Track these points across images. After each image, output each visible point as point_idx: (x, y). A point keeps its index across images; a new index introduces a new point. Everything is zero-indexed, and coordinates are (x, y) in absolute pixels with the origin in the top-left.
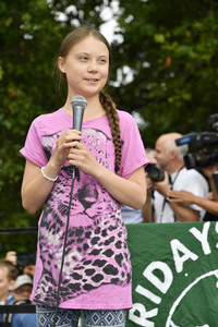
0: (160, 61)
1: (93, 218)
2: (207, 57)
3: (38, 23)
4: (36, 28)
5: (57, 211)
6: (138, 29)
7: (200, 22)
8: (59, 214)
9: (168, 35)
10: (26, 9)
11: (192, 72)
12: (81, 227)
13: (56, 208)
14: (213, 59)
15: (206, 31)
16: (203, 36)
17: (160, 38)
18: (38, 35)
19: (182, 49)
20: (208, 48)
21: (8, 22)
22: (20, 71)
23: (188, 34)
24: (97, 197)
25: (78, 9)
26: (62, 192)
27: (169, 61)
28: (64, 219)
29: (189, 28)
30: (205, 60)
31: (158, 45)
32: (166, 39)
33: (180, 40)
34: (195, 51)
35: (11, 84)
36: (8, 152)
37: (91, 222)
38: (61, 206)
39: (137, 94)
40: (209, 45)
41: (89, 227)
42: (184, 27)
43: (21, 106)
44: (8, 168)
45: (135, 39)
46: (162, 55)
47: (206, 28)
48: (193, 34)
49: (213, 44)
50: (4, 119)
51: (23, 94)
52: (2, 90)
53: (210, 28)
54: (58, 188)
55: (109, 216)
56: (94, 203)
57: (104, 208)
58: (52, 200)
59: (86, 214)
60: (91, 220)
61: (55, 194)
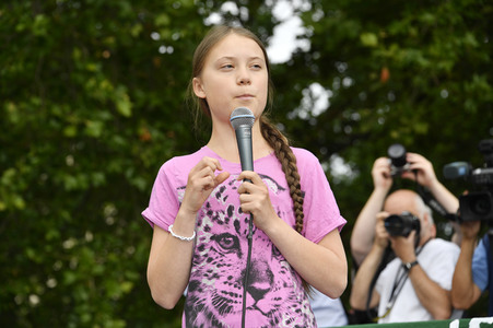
0: (373, 76)
1: (268, 315)
2: (447, 65)
3: (182, 27)
4: (175, 36)
5: (211, 308)
6: (333, 29)
7: (431, 12)
8: (216, 313)
9: (383, 34)
10: (161, 9)
11: (426, 90)
13: (209, 302)
14: (455, 68)
15: (440, 26)
16: (436, 33)
17: (370, 39)
18: (182, 46)
19: (404, 55)
20: (447, 51)
21: (136, 30)
22: (155, 102)
23: (413, 31)
24: (272, 282)
25: (239, 6)
26: (216, 276)
27: (385, 73)
29: (414, 23)
30: (443, 70)
31: (366, 51)
32: (380, 40)
33: (401, 40)
34: (426, 56)
35: (143, 122)
37: (266, 321)
38: (217, 299)
39: (337, 128)
40: (449, 46)
42: (406, 21)
45: (330, 45)
46: (374, 66)
47: (442, 21)
48: (420, 30)
49: (454, 45)
50: (134, 176)
51: (162, 136)
52: (129, 132)
53: (448, 21)
54: (210, 271)
55: (294, 309)
56: (269, 290)
57: (284, 298)
58: (200, 290)
59: (257, 308)
60: (266, 318)
61: (204, 281)
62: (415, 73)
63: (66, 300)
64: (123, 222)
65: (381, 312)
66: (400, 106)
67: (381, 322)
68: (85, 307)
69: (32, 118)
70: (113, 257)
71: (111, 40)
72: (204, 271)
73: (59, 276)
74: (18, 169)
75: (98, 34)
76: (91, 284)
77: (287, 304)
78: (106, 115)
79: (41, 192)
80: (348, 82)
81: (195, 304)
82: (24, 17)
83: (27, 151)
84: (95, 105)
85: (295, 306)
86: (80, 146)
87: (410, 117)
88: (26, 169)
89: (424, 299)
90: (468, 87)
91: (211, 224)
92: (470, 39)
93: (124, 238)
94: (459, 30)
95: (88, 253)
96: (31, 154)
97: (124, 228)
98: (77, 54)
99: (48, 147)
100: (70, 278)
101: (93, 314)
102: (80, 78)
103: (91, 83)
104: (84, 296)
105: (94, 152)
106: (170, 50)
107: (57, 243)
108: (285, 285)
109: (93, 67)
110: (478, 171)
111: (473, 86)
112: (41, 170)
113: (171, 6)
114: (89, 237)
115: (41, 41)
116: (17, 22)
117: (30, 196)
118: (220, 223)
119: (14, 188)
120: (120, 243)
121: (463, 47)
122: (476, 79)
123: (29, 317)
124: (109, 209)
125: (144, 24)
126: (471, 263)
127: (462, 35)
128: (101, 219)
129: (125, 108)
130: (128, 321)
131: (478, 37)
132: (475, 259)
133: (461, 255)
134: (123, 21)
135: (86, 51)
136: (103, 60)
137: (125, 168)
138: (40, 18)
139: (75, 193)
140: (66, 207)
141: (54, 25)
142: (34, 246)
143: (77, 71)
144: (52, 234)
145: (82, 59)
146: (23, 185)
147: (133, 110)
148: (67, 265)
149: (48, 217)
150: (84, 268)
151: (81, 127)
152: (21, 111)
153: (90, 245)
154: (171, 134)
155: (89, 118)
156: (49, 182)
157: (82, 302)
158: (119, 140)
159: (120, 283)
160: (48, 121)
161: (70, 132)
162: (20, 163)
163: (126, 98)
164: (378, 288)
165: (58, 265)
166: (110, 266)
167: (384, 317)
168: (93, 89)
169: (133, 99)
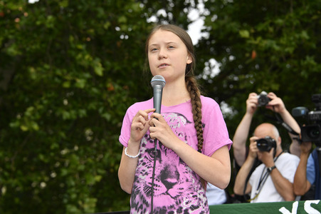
0: (247, 55)
1: (175, 198)
2: (290, 50)
3: (134, 24)
4: (130, 30)
5: (143, 192)
6: (224, 26)
7: (283, 18)
8: (145, 195)
9: (252, 31)
10: (122, 13)
11: (278, 64)
12: (164, 207)
13: (142, 189)
14: (295, 52)
15: (287, 26)
16: (284, 30)
17: (245, 34)
18: (133, 35)
19: (266, 43)
20: (290, 41)
21: (107, 25)
22: (117, 68)
23: (271, 29)
24: (178, 178)
25: (167, 12)
26: (147, 174)
27: (254, 54)
28: (149, 200)
29: (272, 24)
30: (288, 53)
31: (243, 40)
32: (251, 34)
33: (264, 34)
34: (278, 44)
35: (110, 80)
36: (108, 141)
37: (173, 202)
38: (146, 187)
39: (225, 86)
40: (292, 38)
41: (172, 207)
42: (267, 23)
43: (119, 99)
44: (109, 158)
45: (222, 35)
46: (248, 49)
47: (288, 24)
48: (275, 29)
49: (295, 38)
50: (104, 112)
51: (121, 88)
52: (101, 85)
53: (291, 24)
54: (144, 171)
55: (191, 195)
56: (176, 183)
57: (185, 188)
58: (138, 182)
59: (168, 194)
60: (173, 200)
61: (140, 176)
62: (272, 54)
63: (62, 185)
64: (96, 140)
65: (252, 196)
66: (263, 74)
67: (252, 202)
68: (73, 190)
69: (44, 76)
70: (90, 160)
71: (92, 31)
72: (140, 170)
73: (58, 171)
74: (35, 107)
75: (84, 27)
76: (77, 176)
77: (187, 192)
78: (88, 75)
79: (48, 120)
80: (232, 58)
81: (135, 190)
82: (41, 17)
83: (41, 96)
84: (82, 69)
85: (192, 193)
86: (72, 93)
87: (268, 80)
88: (40, 107)
89: (279, 189)
90: (303, 63)
91: (146, 143)
92: (304, 34)
93: (97, 149)
94: (298, 29)
95: (76, 158)
96: (43, 98)
97: (97, 143)
98: (71, 39)
99: (53, 94)
100: (65, 172)
101: (78, 194)
102: (73, 53)
103: (80, 56)
104: (73, 183)
105: (80, 97)
106: (127, 37)
107: (57, 151)
108: (187, 180)
109: (80, 47)
110: (312, 113)
111: (306, 63)
112: (49, 107)
113: (127, 11)
114: (76, 148)
115: (50, 31)
116: (37, 20)
117: (42, 123)
118: (151, 142)
119: (32, 118)
120: (95, 152)
121: (300, 39)
122: (308, 58)
123: (40, 195)
124: (88, 132)
125: (111, 22)
126: (306, 167)
127: (299, 32)
128: (84, 137)
129: (99, 71)
130: (99, 199)
131: (309, 33)
132: (308, 165)
133: (300, 163)
134: (99, 20)
135: (77, 37)
136: (87, 43)
137: (98, 107)
138: (50, 18)
139: (68, 121)
140: (63, 130)
141: (58, 21)
142: (43, 153)
143: (71, 49)
144: (54, 146)
145: (74, 42)
146: (38, 116)
147: (104, 72)
148: (63, 165)
149: (52, 136)
150: (73, 166)
151: (73, 82)
152: (38, 72)
153: (77, 153)
154: (126, 87)
155: (78, 77)
156: (53, 114)
157: (72, 187)
158: (95, 90)
159: (94, 176)
160: (53, 78)
161: (66, 85)
162: (36, 103)
163: (100, 65)
164: (250, 182)
165: (58, 164)
166: (88, 166)
167: (254, 199)
168: (80, 60)
169: (104, 66)
